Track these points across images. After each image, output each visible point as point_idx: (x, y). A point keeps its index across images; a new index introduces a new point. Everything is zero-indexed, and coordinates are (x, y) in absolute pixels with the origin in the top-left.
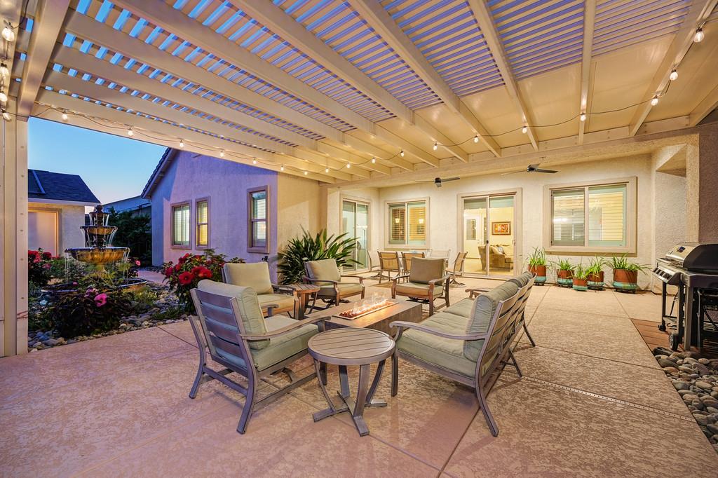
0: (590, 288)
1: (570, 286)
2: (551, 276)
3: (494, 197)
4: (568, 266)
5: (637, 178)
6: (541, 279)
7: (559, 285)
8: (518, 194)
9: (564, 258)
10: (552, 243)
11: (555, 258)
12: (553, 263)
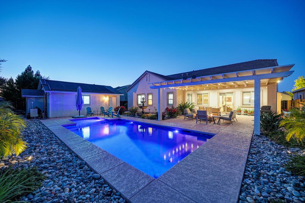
0: (252, 115)
1: (247, 115)
2: (242, 113)
3: (227, 93)
4: (246, 110)
5: (263, 90)
6: (240, 113)
7: (244, 115)
8: (234, 92)
9: (246, 108)
10: (243, 105)
11: (243, 108)
12: (243, 109)
